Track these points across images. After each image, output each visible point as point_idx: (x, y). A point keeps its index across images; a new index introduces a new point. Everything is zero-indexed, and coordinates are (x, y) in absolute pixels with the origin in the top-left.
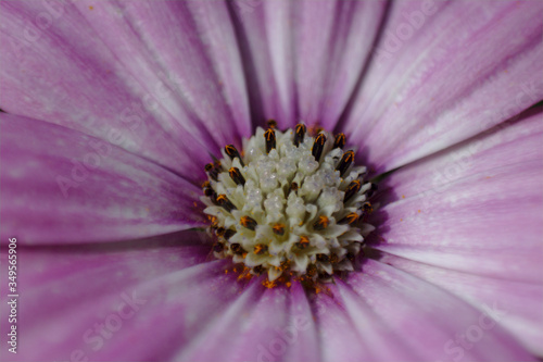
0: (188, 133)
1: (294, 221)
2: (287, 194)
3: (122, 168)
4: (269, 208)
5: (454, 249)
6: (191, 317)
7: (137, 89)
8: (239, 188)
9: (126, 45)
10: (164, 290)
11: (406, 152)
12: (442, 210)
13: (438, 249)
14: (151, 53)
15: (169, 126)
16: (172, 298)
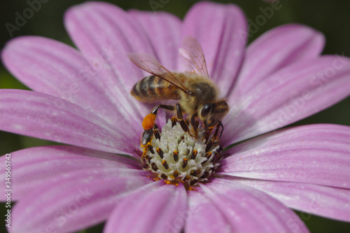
0: (136, 122)
1: (181, 153)
2: (179, 142)
3: (104, 126)
4: (170, 147)
5: (255, 170)
6: (129, 182)
7: (114, 101)
8: (158, 140)
9: (111, 81)
10: (118, 173)
11: (238, 137)
12: (251, 157)
13: (248, 171)
14: (122, 85)
15: (128, 118)
16: (121, 176)
